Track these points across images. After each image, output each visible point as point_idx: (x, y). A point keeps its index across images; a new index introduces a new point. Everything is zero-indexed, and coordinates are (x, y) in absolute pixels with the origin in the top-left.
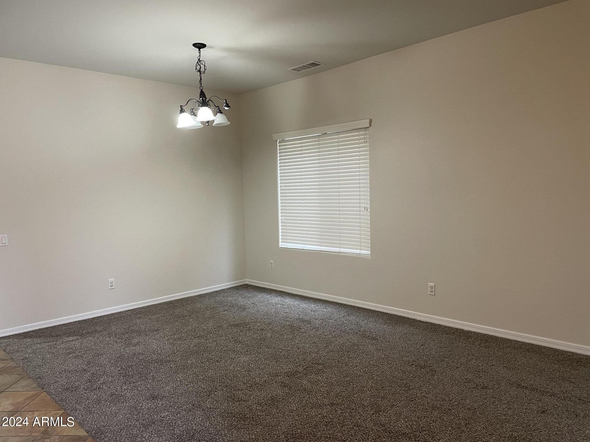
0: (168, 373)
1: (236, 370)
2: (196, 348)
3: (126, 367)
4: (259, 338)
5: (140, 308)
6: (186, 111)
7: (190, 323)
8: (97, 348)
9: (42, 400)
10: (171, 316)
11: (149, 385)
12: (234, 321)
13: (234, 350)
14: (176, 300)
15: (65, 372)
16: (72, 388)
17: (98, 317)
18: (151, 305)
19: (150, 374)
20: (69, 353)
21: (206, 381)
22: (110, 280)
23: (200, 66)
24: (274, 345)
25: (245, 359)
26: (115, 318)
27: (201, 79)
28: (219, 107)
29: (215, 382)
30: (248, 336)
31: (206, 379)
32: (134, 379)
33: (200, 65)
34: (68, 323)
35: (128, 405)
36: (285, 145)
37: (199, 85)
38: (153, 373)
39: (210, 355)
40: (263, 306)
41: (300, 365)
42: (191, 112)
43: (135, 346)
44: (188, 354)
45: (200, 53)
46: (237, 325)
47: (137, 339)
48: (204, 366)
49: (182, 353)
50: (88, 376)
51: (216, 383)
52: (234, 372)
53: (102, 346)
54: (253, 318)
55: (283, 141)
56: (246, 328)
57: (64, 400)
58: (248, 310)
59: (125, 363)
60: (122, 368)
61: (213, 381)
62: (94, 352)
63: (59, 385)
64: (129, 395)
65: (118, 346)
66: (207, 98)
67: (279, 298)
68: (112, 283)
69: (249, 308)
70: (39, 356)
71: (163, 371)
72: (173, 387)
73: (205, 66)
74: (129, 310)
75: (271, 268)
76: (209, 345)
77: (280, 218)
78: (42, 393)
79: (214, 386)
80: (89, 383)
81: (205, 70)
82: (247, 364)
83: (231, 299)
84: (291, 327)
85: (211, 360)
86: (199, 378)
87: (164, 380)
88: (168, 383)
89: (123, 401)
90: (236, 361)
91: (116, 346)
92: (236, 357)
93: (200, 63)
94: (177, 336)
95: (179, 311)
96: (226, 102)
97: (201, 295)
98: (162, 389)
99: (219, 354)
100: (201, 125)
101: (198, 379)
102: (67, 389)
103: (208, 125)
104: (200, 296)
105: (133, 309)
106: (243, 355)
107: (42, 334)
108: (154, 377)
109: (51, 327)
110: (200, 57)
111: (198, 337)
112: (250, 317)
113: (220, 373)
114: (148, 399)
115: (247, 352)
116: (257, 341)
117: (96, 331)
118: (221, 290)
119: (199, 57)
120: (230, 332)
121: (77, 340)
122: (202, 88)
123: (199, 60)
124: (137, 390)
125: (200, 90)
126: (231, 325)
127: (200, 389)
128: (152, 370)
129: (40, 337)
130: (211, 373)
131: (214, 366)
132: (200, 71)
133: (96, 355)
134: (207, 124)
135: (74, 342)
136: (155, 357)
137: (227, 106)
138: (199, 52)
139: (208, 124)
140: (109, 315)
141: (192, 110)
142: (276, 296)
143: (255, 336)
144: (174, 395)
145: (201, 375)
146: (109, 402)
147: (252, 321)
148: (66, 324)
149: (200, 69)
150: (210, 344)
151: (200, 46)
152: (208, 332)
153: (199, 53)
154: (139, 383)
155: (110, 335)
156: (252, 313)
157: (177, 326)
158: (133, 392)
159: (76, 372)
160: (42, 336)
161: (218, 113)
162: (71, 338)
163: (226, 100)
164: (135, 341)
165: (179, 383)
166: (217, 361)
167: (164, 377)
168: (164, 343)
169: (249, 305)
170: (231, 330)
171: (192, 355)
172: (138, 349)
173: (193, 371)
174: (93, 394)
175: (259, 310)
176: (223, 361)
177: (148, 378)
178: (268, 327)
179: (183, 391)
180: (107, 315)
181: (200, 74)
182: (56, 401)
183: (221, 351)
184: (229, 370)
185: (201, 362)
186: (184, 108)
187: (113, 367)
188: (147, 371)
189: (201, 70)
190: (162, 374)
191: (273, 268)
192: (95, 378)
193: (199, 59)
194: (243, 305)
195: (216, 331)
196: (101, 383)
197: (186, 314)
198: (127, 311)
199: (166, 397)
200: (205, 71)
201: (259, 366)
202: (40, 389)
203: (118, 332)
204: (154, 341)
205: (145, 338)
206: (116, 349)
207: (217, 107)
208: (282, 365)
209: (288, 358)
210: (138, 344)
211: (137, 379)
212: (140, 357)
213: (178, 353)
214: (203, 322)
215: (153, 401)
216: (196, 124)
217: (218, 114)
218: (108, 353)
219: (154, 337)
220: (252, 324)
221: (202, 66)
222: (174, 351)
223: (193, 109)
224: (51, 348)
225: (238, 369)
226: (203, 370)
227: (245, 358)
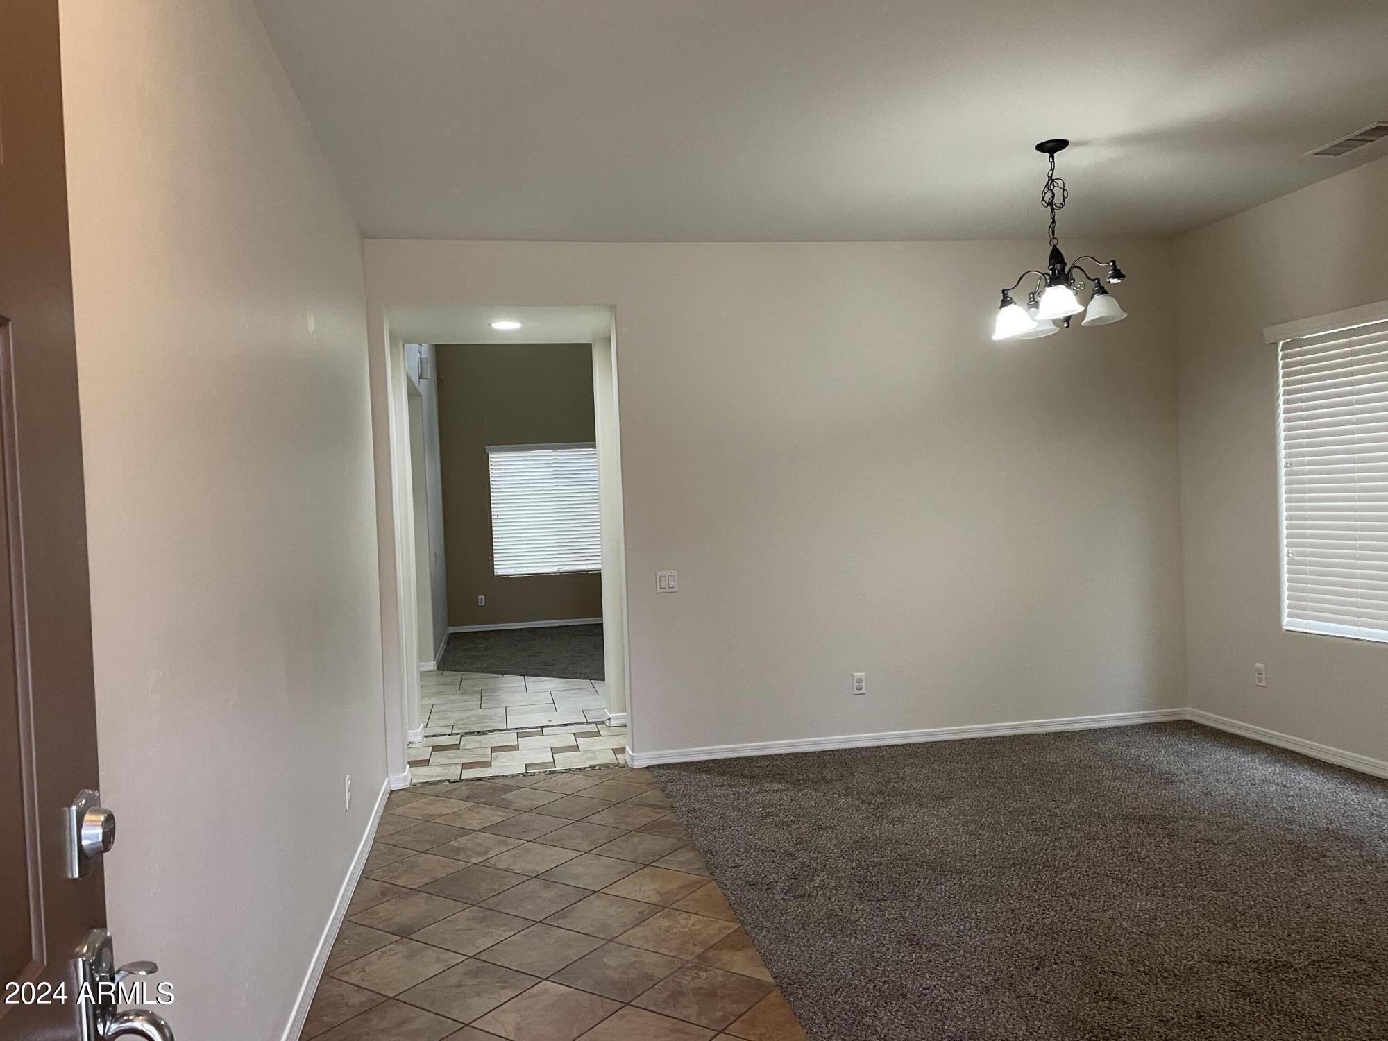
0: (952, 896)
1: (1118, 924)
2: (1026, 853)
3: (868, 865)
4: (1194, 859)
5: (917, 744)
6: (1015, 301)
7: (1022, 795)
8: (819, 815)
9: (707, 895)
10: (982, 772)
11: (908, 913)
12: (1135, 808)
13: (1120, 876)
14: (1000, 737)
15: (755, 851)
16: (762, 884)
17: (832, 751)
18: (942, 742)
19: (913, 889)
20: (768, 815)
21: (1036, 933)
22: (858, 675)
23: (1053, 193)
24: (1235, 886)
25: (1146, 905)
26: (863, 758)
27: (1054, 222)
28: (1098, 279)
29: (1057, 941)
30: (1166, 851)
31: (1036, 928)
32: (879, 892)
33: (1052, 190)
34: (776, 755)
35: (858, 942)
36: (1300, 354)
37: (1048, 238)
38: (920, 890)
39: (1057, 876)
40: (1225, 781)
41: (1300, 951)
42: (1031, 301)
43: (893, 823)
44: (1006, 863)
45: (1053, 161)
46: (1141, 819)
47: (900, 809)
48: (1037, 897)
49: (992, 859)
50: (793, 867)
51: (1059, 943)
52: (1110, 928)
53: (830, 811)
54: (1190, 809)
55: (1297, 342)
56: (1164, 829)
57: (744, 904)
58: (1178, 786)
59: (868, 856)
60: (859, 865)
61: (1053, 937)
62: (813, 821)
63: (741, 872)
64: (865, 923)
65: (860, 817)
66: (1066, 264)
67: (1278, 768)
68: (859, 681)
69: (1182, 781)
70: (717, 811)
71: (941, 889)
72: (959, 930)
73: (1064, 190)
74: (894, 745)
75: (1258, 683)
76: (1060, 853)
77: (1285, 550)
78: (710, 881)
79: (1053, 950)
80: (793, 881)
81: (1064, 198)
82: (1148, 916)
83: (1135, 751)
84: (1299, 847)
85: (1057, 888)
86: (1022, 923)
87: (941, 909)
88: (949, 918)
89: (851, 934)
90: (1120, 903)
91: (856, 818)
92: (1124, 894)
93: (1053, 185)
94: (988, 819)
95: (1003, 763)
96: (1114, 265)
97: (1061, 732)
98: (933, 927)
99: (1079, 879)
100: (1054, 327)
101: (1018, 925)
102: (753, 884)
103: (1068, 327)
104: (1059, 735)
105: (902, 745)
106: (1142, 894)
107: (727, 770)
108: (920, 898)
109: (745, 758)
110: (1053, 171)
111: (1036, 830)
112: (1180, 804)
113: (1075, 923)
114: (900, 942)
115: (1155, 888)
116: (1188, 866)
117: (824, 778)
118: (1116, 727)
119: (1051, 172)
120: (1119, 832)
121: (786, 792)
122: (1055, 241)
123: (1051, 180)
124: (881, 917)
125: (1052, 247)
126: (1125, 817)
127: (1019, 949)
128: (919, 882)
129: (723, 774)
130: (1051, 918)
131: (1062, 905)
132: (1051, 204)
133: (815, 827)
134: (1066, 325)
135: (778, 793)
136: (930, 855)
137: (1117, 274)
138: (1051, 160)
139: (1068, 323)
140: (853, 749)
141: (1031, 296)
142: (1269, 761)
143: (1185, 854)
144: (958, 947)
145: (1026, 917)
146: (823, 927)
147: (1185, 814)
148: (771, 755)
149: (1053, 199)
150: (1063, 852)
151: (1052, 147)
152: (1062, 823)
153: (1051, 162)
154: (888, 903)
155: (847, 792)
156: (1190, 796)
157: (992, 796)
158: (872, 919)
159: (773, 853)
160: (728, 773)
161: (1096, 293)
162: (776, 786)
163: (1113, 262)
164: (897, 813)
165: (973, 924)
166: (1073, 895)
167: (942, 903)
168: (957, 830)
169: (1186, 774)
170: (1121, 828)
171: (1012, 869)
172: (898, 831)
173: (1011, 904)
174: (797, 904)
175: (1210, 791)
176: (1087, 898)
177: (909, 896)
178: (1229, 837)
179: (978, 944)
180: (850, 749)
181: (1053, 209)
182: (730, 902)
183: (1086, 871)
184: (1098, 922)
185: (1031, 887)
186: (1010, 294)
187: (844, 858)
188: (909, 883)
189: (1055, 201)
190: (939, 895)
191: (1263, 684)
192: (806, 874)
193: (1051, 176)
194: (1166, 772)
195: (1082, 823)
196: (814, 886)
197: (1018, 773)
198: (890, 746)
199: (938, 946)
200: (1064, 201)
201: (1181, 929)
202: (708, 873)
203: (865, 787)
204: (935, 820)
205: (916, 810)
206: (856, 823)
207: (1094, 280)
208: (1250, 942)
209: (1268, 925)
210: (900, 820)
211: (885, 894)
212: (898, 850)
213: (982, 857)
214: (1055, 797)
215: (910, 948)
216: (1038, 326)
217: (1097, 297)
218: (838, 827)
219: (935, 812)
220: (1182, 822)
221: (1058, 191)
222: (975, 851)
223: (1033, 294)
224: (738, 798)
225: (1121, 924)
226: (1034, 907)
227: (1147, 901)
